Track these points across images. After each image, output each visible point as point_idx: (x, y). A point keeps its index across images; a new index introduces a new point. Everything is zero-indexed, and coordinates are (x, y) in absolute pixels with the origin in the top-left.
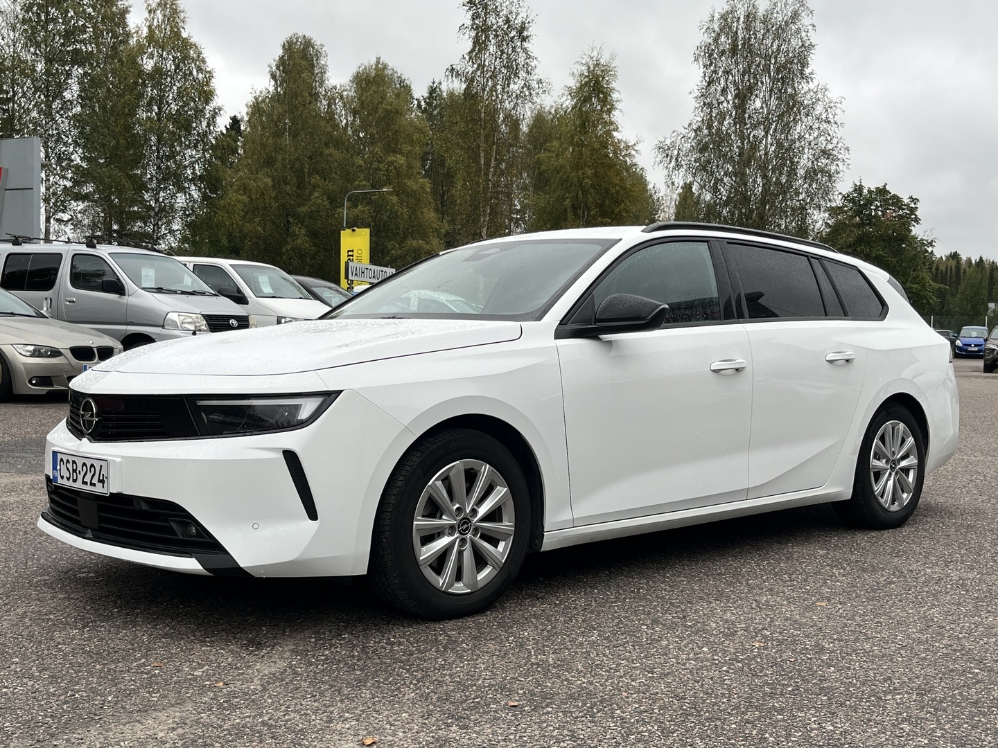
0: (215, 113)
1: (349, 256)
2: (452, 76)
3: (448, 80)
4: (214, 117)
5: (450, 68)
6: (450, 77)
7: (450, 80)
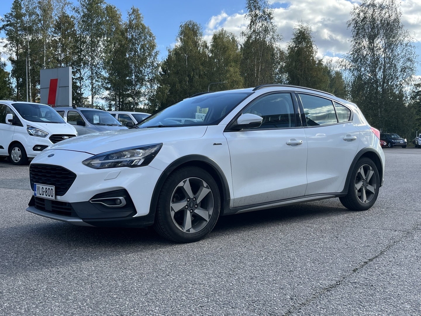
0: (156, 54)
1: (200, 111)
2: (243, 36)
3: (241, 37)
4: (156, 55)
5: (242, 32)
6: (242, 36)
7: (242, 37)
